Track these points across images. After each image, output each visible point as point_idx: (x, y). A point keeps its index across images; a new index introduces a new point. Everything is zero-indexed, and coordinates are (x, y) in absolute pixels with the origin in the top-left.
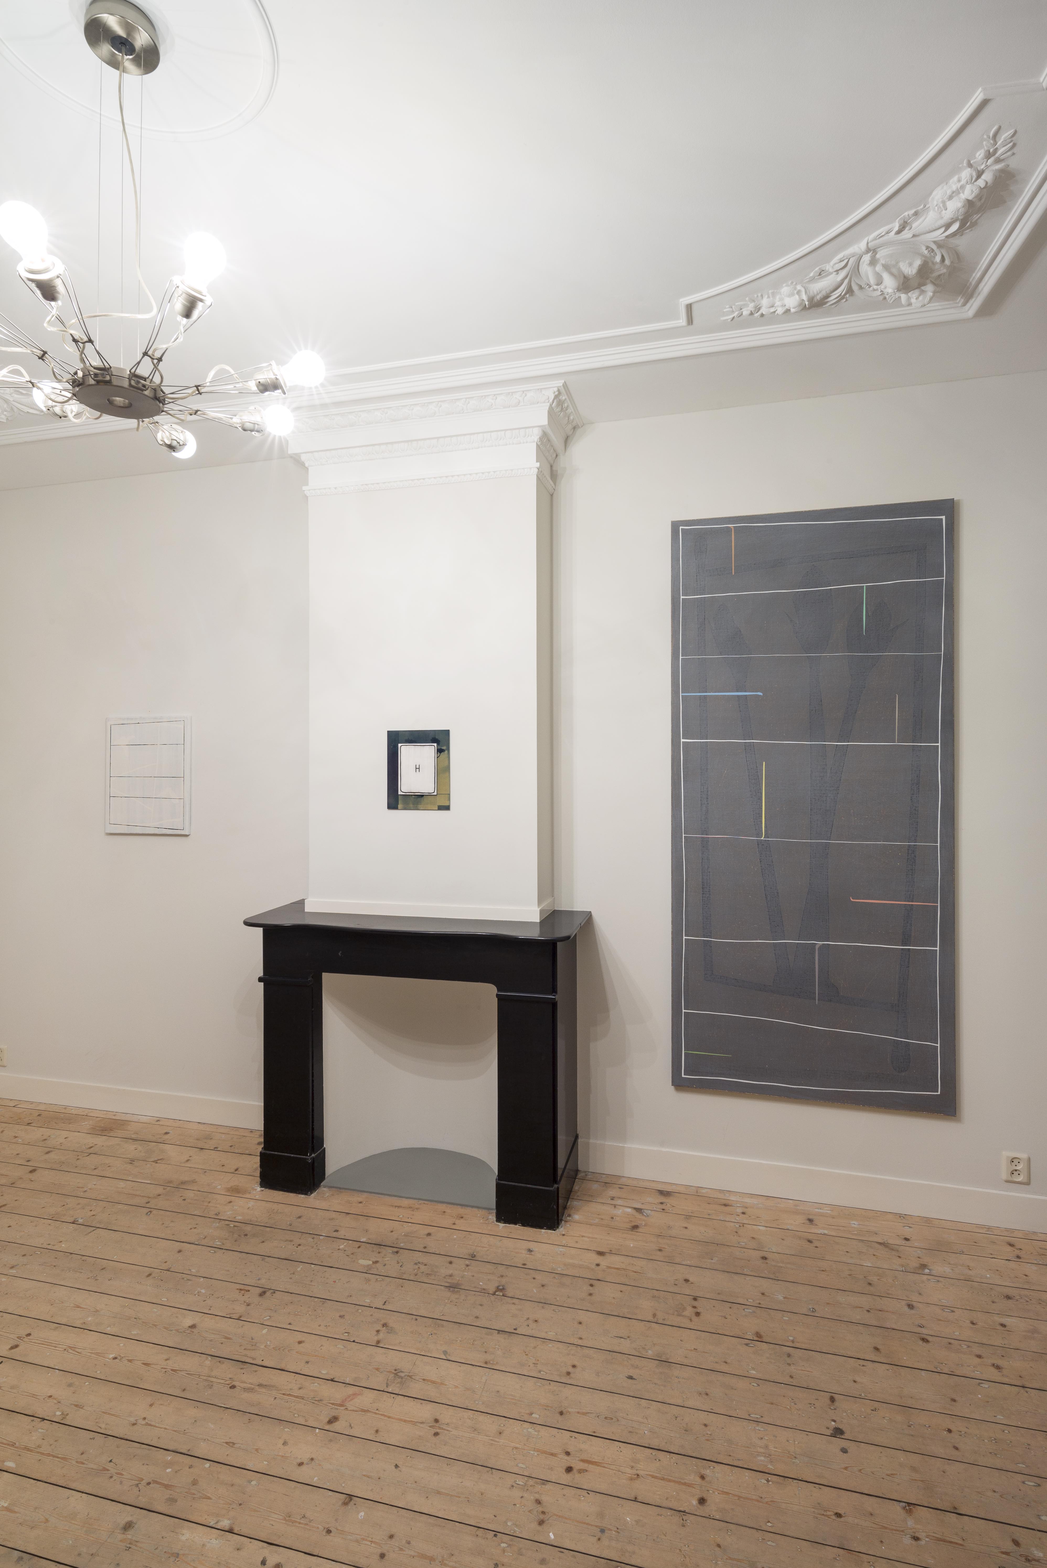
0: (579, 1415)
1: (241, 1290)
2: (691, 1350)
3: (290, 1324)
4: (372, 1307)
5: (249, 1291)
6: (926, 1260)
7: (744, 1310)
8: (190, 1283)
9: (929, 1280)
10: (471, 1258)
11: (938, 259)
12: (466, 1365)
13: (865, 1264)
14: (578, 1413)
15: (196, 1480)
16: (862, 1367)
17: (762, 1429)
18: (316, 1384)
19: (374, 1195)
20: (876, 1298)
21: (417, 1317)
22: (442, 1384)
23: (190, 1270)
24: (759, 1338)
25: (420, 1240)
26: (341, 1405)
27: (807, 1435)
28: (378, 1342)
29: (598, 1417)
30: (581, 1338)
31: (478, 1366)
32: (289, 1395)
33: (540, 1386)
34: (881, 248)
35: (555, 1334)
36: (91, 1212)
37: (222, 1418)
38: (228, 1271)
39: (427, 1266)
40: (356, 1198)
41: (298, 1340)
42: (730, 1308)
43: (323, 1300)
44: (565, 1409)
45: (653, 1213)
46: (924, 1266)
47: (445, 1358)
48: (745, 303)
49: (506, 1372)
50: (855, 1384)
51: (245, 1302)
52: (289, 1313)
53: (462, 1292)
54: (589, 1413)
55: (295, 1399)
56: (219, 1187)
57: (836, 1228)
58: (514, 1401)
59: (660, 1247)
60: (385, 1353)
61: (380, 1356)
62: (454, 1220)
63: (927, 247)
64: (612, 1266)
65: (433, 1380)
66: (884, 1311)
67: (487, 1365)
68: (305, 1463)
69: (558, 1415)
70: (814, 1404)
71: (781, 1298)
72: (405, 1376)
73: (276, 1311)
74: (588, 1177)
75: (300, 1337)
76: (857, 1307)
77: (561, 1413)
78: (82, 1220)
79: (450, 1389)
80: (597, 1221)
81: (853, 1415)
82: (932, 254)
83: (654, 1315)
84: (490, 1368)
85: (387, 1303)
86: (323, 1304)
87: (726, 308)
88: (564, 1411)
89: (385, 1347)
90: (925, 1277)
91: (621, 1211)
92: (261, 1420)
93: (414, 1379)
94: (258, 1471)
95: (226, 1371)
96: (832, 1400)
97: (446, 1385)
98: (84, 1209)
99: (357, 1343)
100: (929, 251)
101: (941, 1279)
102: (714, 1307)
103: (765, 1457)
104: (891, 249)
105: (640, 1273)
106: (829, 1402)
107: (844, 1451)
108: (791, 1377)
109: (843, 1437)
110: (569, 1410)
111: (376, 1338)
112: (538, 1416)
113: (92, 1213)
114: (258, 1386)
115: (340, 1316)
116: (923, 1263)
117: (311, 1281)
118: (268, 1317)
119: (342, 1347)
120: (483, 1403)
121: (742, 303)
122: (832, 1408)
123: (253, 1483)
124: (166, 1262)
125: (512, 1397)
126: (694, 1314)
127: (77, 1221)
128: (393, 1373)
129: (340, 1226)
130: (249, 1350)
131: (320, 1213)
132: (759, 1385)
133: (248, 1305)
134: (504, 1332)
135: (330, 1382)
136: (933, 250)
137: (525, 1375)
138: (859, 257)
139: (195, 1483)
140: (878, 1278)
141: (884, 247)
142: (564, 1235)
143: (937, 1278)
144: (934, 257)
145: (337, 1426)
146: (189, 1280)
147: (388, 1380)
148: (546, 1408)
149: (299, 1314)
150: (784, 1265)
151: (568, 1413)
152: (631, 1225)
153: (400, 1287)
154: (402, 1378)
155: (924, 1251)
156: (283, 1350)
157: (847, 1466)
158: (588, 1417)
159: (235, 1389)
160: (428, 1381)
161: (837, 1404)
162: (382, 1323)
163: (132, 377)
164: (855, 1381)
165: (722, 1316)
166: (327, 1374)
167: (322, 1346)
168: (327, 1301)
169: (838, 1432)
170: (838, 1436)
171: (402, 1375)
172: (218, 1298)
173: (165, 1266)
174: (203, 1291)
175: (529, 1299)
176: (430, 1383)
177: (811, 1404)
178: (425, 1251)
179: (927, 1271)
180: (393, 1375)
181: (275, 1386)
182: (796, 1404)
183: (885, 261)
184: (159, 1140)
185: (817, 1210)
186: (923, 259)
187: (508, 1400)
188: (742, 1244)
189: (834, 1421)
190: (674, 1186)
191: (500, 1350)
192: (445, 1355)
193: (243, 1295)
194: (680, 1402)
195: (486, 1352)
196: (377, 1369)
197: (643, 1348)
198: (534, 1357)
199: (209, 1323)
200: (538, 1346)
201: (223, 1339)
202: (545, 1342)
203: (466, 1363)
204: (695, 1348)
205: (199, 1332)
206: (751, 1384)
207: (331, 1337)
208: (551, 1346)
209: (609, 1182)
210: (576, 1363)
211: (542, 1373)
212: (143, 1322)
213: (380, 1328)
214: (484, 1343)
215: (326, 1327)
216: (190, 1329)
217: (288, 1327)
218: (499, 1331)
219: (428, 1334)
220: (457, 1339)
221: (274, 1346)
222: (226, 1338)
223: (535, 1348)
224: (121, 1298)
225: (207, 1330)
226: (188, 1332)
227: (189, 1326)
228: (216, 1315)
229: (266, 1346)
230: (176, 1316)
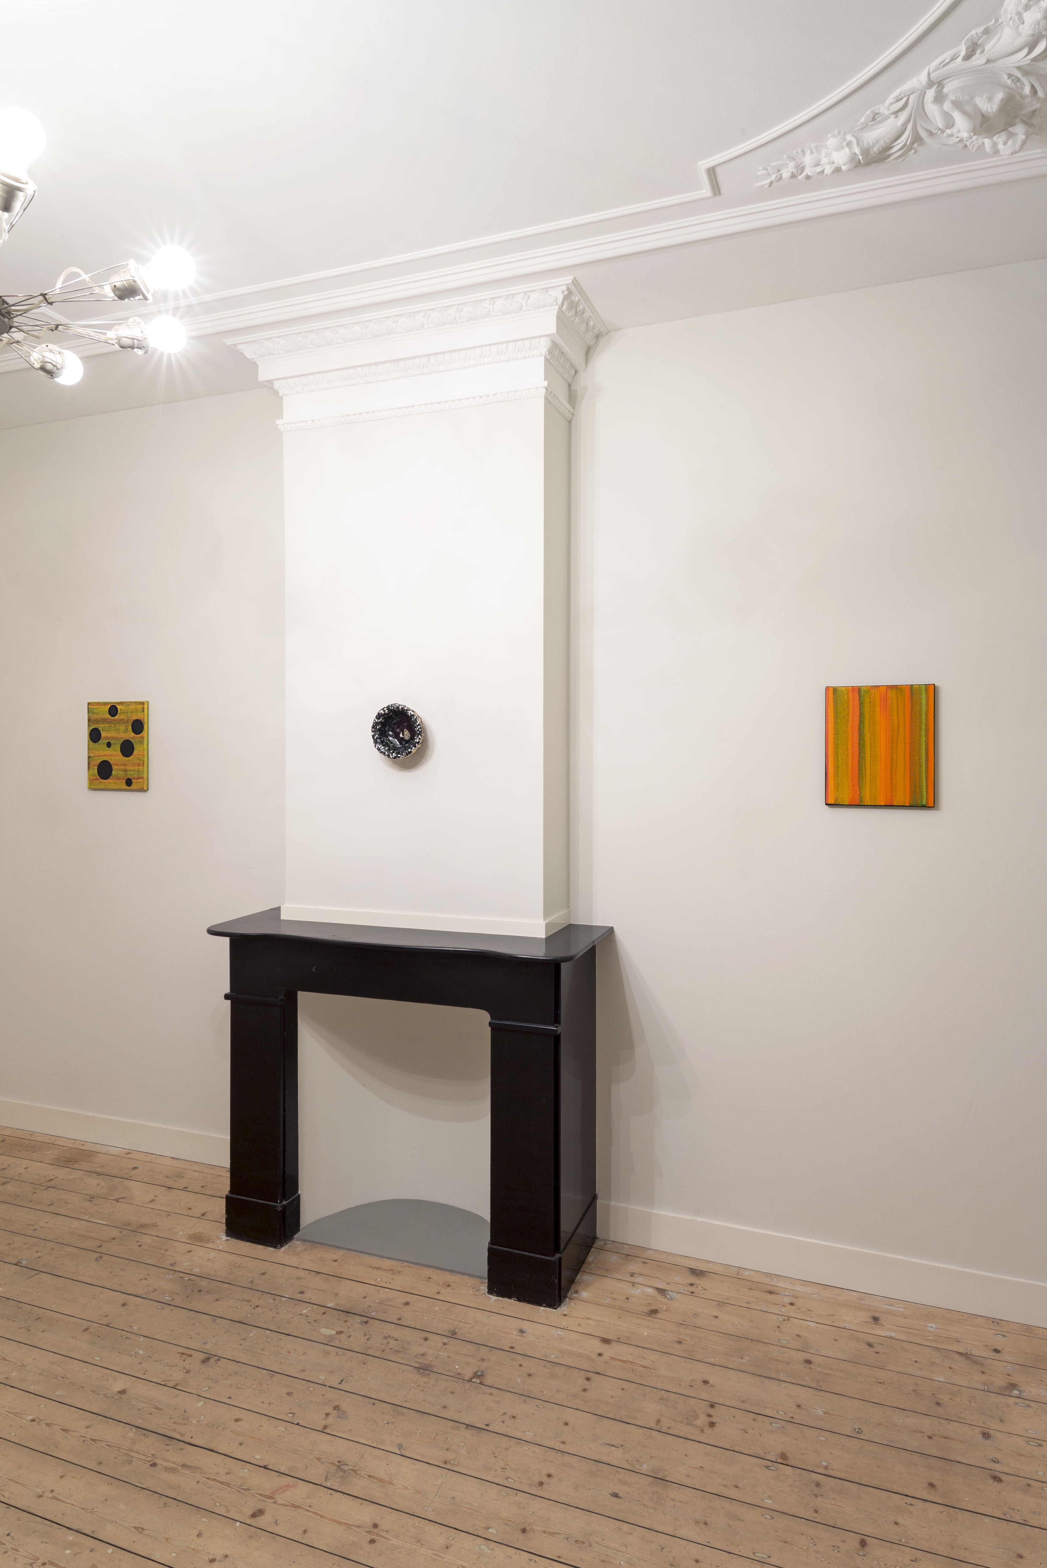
0: (545, 1535)
1: (183, 1354)
2: (697, 1469)
3: (230, 1398)
4: (326, 1386)
5: (191, 1356)
6: (1017, 1378)
7: (771, 1424)
8: (128, 1341)
9: (1017, 1404)
10: (451, 1336)
11: (1027, 90)
12: (422, 1463)
13: (936, 1379)
14: (544, 1532)
16: (909, 1507)
18: (246, 1470)
19: (353, 1252)
20: (943, 1421)
21: (376, 1402)
22: (390, 1483)
23: (131, 1327)
24: (784, 1460)
25: (396, 1309)
26: (270, 1498)
28: (325, 1427)
29: (567, 1539)
30: (564, 1443)
31: (436, 1466)
32: (213, 1480)
33: (504, 1496)
34: (948, 80)
36: (37, 1253)
37: (136, 1500)
38: (173, 1331)
39: (398, 1341)
40: (332, 1255)
41: (235, 1417)
42: (754, 1420)
43: (273, 1373)
44: (529, 1526)
45: (678, 1296)
46: (1013, 1386)
47: (400, 1453)
49: (467, 1475)
50: (894, 1526)
51: (184, 1368)
52: (231, 1385)
53: (433, 1375)
54: (557, 1533)
55: (220, 1485)
56: (181, 1233)
57: (906, 1330)
58: (470, 1511)
59: (680, 1339)
60: (330, 1441)
61: (324, 1444)
62: (438, 1288)
63: (1010, 76)
64: (616, 1357)
65: (381, 1477)
66: (950, 1438)
67: (445, 1466)
68: (218, 1559)
69: (520, 1533)
70: (838, 1548)
71: (820, 1412)
72: (349, 1470)
73: (216, 1382)
74: (607, 1245)
75: (238, 1413)
76: (915, 1431)
77: (524, 1531)
78: (26, 1262)
79: (398, 1490)
80: (607, 1300)
81: (886, 1565)
82: (1018, 84)
83: (658, 1421)
84: (449, 1470)
85: (344, 1382)
86: (271, 1377)
88: (528, 1528)
89: (332, 1433)
90: (1011, 1400)
91: (640, 1291)
92: (177, 1506)
93: (359, 1475)
94: (163, 1563)
95: (148, 1447)
96: (863, 1544)
97: (394, 1485)
98: (30, 1249)
99: (302, 1426)
100: (1013, 81)
101: (1032, 1404)
102: (734, 1417)
104: (961, 80)
105: (649, 1368)
106: (858, 1546)
108: (816, 1511)
110: (534, 1528)
111: (324, 1423)
112: (495, 1532)
113: (39, 1255)
114: (181, 1466)
115: (288, 1394)
116: (1013, 1382)
117: (263, 1349)
118: (207, 1388)
119: (284, 1430)
120: (433, 1510)
122: (860, 1554)
124: (107, 1316)
125: (469, 1506)
126: (708, 1425)
127: (21, 1262)
128: (336, 1465)
129: (306, 1287)
130: (180, 1424)
131: (287, 1270)
132: (772, 1518)
133: (187, 1372)
134: (473, 1428)
135: (262, 1469)
136: (1019, 80)
137: (489, 1482)
138: (921, 94)
140: (951, 1396)
141: (954, 78)
142: (565, 1315)
143: (1027, 1402)
144: (1023, 89)
145: (261, 1521)
146: (127, 1338)
147: (328, 1472)
148: (507, 1523)
149: (243, 1387)
150: (832, 1372)
151: (532, 1532)
152: (649, 1308)
153: (362, 1365)
154: (345, 1472)
155: (1017, 1367)
156: (217, 1428)
158: (555, 1539)
159: (156, 1467)
160: (374, 1477)
161: (867, 1549)
162: (333, 1405)
164: (896, 1523)
165: (742, 1430)
166: (261, 1458)
167: (261, 1426)
168: (277, 1374)
171: (346, 1468)
172: (156, 1361)
173: (105, 1321)
174: (141, 1352)
175: (510, 1390)
176: (375, 1481)
177: (834, 1547)
178: (398, 1322)
179: (1016, 1392)
180: (335, 1468)
181: (200, 1468)
182: (815, 1545)
183: (956, 97)
184: (125, 1176)
185: (887, 1307)
186: (1007, 90)
187: (464, 1509)
188: (784, 1342)
190: (709, 1263)
191: (466, 1449)
192: (399, 1449)
193: (184, 1361)
194: (669, 1530)
195: (450, 1450)
196: (319, 1459)
197: (637, 1461)
198: (503, 1460)
199: (140, 1390)
200: (510, 1447)
201: (153, 1410)
202: (519, 1443)
203: (422, 1460)
204: (702, 1465)
205: (128, 1399)
206: (762, 1515)
207: (273, 1418)
208: (525, 1448)
209: (632, 1253)
210: (552, 1471)
211: (509, 1480)
212: (70, 1382)
213: (329, 1409)
214: (447, 1439)
215: (269, 1405)
216: (119, 1395)
217: (228, 1401)
218: (467, 1425)
219: (385, 1422)
220: (417, 1432)
221: (207, 1422)
222: (157, 1408)
223: (506, 1449)
224: (52, 1353)
225: (137, 1397)
226: (116, 1397)
227: (119, 1392)
228: (150, 1381)
229: (198, 1421)
230: (107, 1380)
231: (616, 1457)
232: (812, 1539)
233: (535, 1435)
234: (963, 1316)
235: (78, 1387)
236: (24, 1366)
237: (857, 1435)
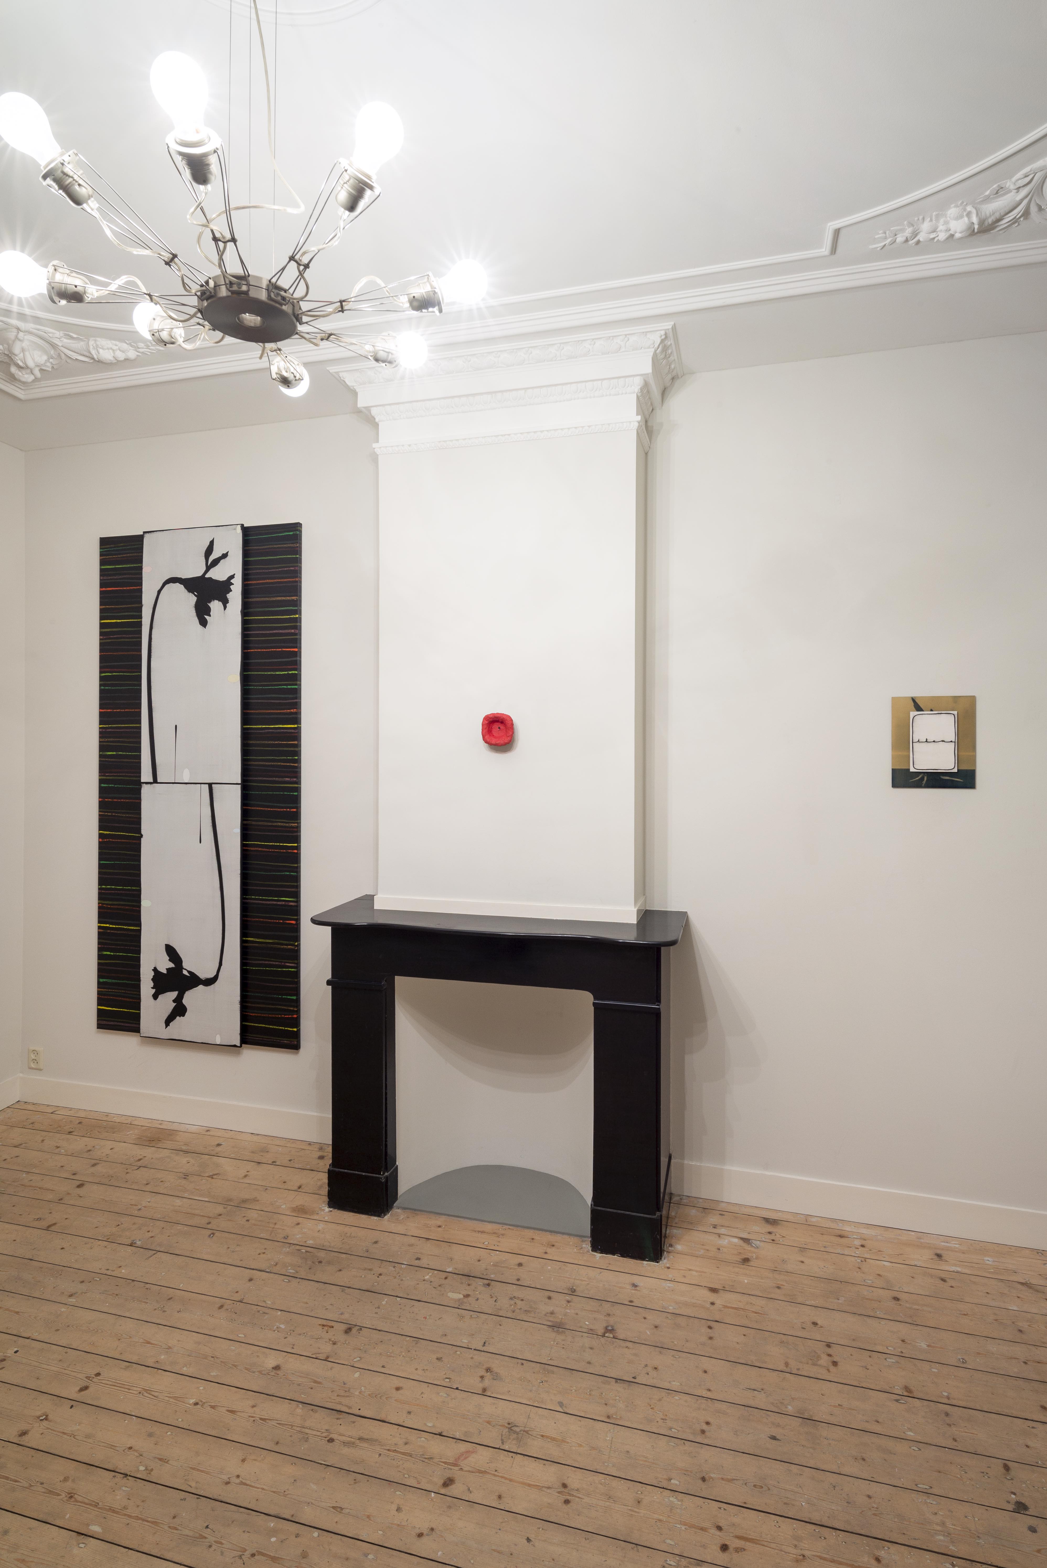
0: (723, 1482)
1: (324, 1325)
2: (835, 1406)
3: (383, 1367)
4: (472, 1349)
5: (333, 1327)
7: (886, 1359)
8: (267, 1316)
10: (572, 1293)
12: (587, 1419)
13: (1009, 1308)
14: (722, 1479)
15: (306, 1551)
16: (1032, 1430)
17: (934, 1503)
18: (423, 1439)
19: (453, 1218)
20: (1030, 1347)
21: (523, 1362)
22: (563, 1441)
23: (266, 1302)
24: (909, 1393)
25: (511, 1270)
26: (455, 1465)
27: (987, 1510)
28: (484, 1390)
29: (745, 1484)
30: (709, 1390)
31: (599, 1420)
32: (395, 1451)
33: (675, 1446)
35: (679, 1384)
36: (149, 1233)
37: (324, 1478)
38: (308, 1304)
39: (524, 1301)
40: (434, 1221)
41: (396, 1386)
42: (870, 1357)
43: (416, 1339)
44: (707, 1474)
45: (762, 1244)
47: (563, 1411)
48: (902, 227)
49: (631, 1427)
50: (1027, 1449)
51: (330, 1340)
52: (381, 1355)
53: (567, 1332)
54: (734, 1479)
55: (402, 1456)
56: (284, 1206)
57: (968, 1264)
58: (648, 1465)
59: (778, 1284)
60: (494, 1404)
61: (488, 1407)
62: (545, 1248)
64: (729, 1305)
65: (553, 1436)
66: (1042, 1363)
67: (609, 1420)
68: (425, 1533)
69: (700, 1482)
70: (987, 1473)
71: (924, 1345)
72: (521, 1431)
73: (364, 1351)
74: (683, 1201)
75: (397, 1382)
76: (1011, 1358)
77: (704, 1480)
78: (140, 1242)
79: (573, 1448)
80: (702, 1252)
81: (1034, 1487)
83: (787, 1364)
84: (615, 1424)
85: (486, 1344)
86: (416, 1343)
87: (879, 234)
88: (706, 1477)
89: (493, 1396)
91: (726, 1241)
92: (368, 1481)
93: (532, 1436)
94: (373, 1542)
95: (320, 1421)
96: (1007, 1468)
97: (567, 1443)
98: (141, 1229)
99: (461, 1390)
102: (851, 1355)
103: (944, 1535)
105: (761, 1314)
106: (1003, 1470)
107: (1033, 1530)
108: (953, 1440)
109: (1027, 1513)
110: (712, 1476)
111: (481, 1386)
112: (677, 1483)
113: (151, 1234)
114: (359, 1439)
115: (437, 1359)
117: (400, 1317)
118: (359, 1359)
119: (445, 1395)
120: (612, 1463)
121: (899, 228)
122: (1008, 1478)
123: (370, 1557)
124: (237, 1292)
125: (645, 1460)
126: (830, 1364)
127: (135, 1243)
128: (507, 1427)
129: (421, 1253)
130: (343, 1396)
131: (397, 1237)
132: (920, 1450)
133: (334, 1344)
134: (622, 1381)
135: (438, 1436)
137: (654, 1433)
139: (304, 1555)
140: (1027, 1323)
142: (668, 1268)
145: (455, 1490)
146: (265, 1313)
147: (501, 1435)
148: (686, 1473)
149: (392, 1355)
150: (920, 1307)
151: (711, 1480)
152: (741, 1257)
153: (499, 1326)
154: (517, 1433)
156: (380, 1398)
157: (1039, 1548)
158: (734, 1486)
159: (334, 1443)
160: (546, 1437)
161: (1013, 1473)
162: (484, 1367)
163: (272, 289)
164: (1026, 1446)
165: (862, 1367)
166: (434, 1426)
167: (422, 1393)
168: (420, 1340)
169: (1021, 1507)
170: (1022, 1512)
171: (517, 1429)
172: (301, 1334)
173: (237, 1297)
174: (283, 1326)
175: (643, 1342)
176: (547, 1440)
177: (983, 1473)
178: (518, 1283)
180: (507, 1430)
181: (377, 1440)
182: (965, 1472)
184: (213, 1153)
185: (943, 1244)
187: (640, 1462)
188: (868, 1281)
189: (1015, 1494)
190: (780, 1214)
191: (621, 1402)
192: (561, 1406)
193: (327, 1332)
194: (835, 1469)
195: (606, 1404)
196: (489, 1423)
197: (781, 1403)
198: (660, 1411)
199: (292, 1365)
200: (662, 1398)
201: (312, 1384)
202: (669, 1393)
203: (586, 1416)
204: (840, 1403)
205: (284, 1375)
206: (910, 1447)
207: (432, 1384)
208: (677, 1398)
209: (708, 1207)
210: (710, 1420)
211: (673, 1430)
212: (221, 1362)
213: (483, 1373)
214: (602, 1394)
215: (423, 1371)
216: (274, 1371)
217: (383, 1370)
218: (616, 1379)
219: (539, 1381)
220: (572, 1389)
221: (369, 1393)
222: (316, 1382)
223: (660, 1400)
224: (194, 1333)
225: (293, 1372)
226: (273, 1374)
227: (273, 1368)
228: (300, 1355)
229: (360, 1393)
230: (258, 1356)
231: (760, 1400)
232: (961, 1467)
233: (681, 1385)
234: (1010, 1248)
235: (231, 1366)
236: (170, 1348)
237: (962, 1365)
